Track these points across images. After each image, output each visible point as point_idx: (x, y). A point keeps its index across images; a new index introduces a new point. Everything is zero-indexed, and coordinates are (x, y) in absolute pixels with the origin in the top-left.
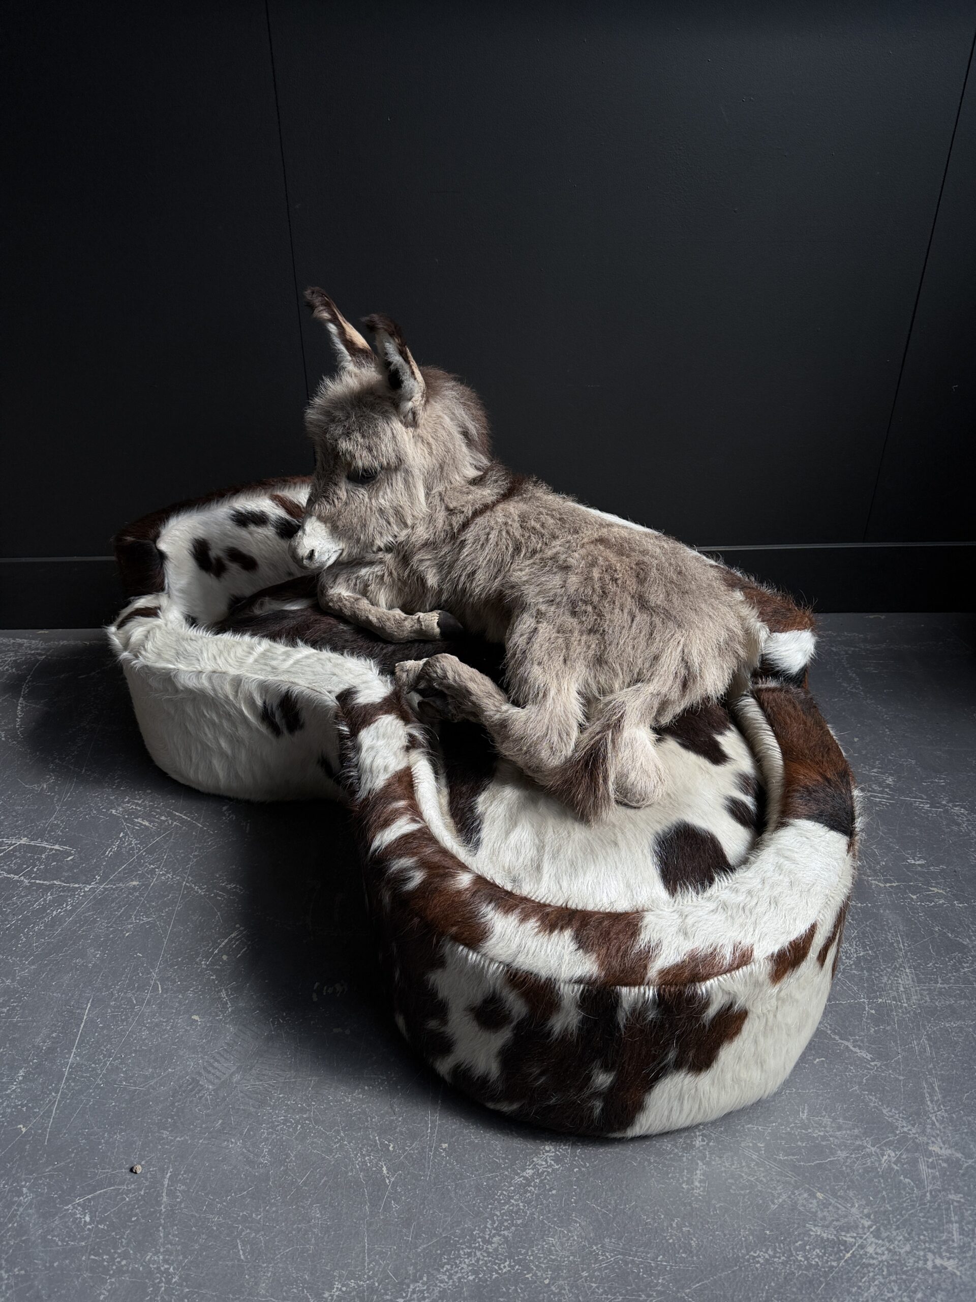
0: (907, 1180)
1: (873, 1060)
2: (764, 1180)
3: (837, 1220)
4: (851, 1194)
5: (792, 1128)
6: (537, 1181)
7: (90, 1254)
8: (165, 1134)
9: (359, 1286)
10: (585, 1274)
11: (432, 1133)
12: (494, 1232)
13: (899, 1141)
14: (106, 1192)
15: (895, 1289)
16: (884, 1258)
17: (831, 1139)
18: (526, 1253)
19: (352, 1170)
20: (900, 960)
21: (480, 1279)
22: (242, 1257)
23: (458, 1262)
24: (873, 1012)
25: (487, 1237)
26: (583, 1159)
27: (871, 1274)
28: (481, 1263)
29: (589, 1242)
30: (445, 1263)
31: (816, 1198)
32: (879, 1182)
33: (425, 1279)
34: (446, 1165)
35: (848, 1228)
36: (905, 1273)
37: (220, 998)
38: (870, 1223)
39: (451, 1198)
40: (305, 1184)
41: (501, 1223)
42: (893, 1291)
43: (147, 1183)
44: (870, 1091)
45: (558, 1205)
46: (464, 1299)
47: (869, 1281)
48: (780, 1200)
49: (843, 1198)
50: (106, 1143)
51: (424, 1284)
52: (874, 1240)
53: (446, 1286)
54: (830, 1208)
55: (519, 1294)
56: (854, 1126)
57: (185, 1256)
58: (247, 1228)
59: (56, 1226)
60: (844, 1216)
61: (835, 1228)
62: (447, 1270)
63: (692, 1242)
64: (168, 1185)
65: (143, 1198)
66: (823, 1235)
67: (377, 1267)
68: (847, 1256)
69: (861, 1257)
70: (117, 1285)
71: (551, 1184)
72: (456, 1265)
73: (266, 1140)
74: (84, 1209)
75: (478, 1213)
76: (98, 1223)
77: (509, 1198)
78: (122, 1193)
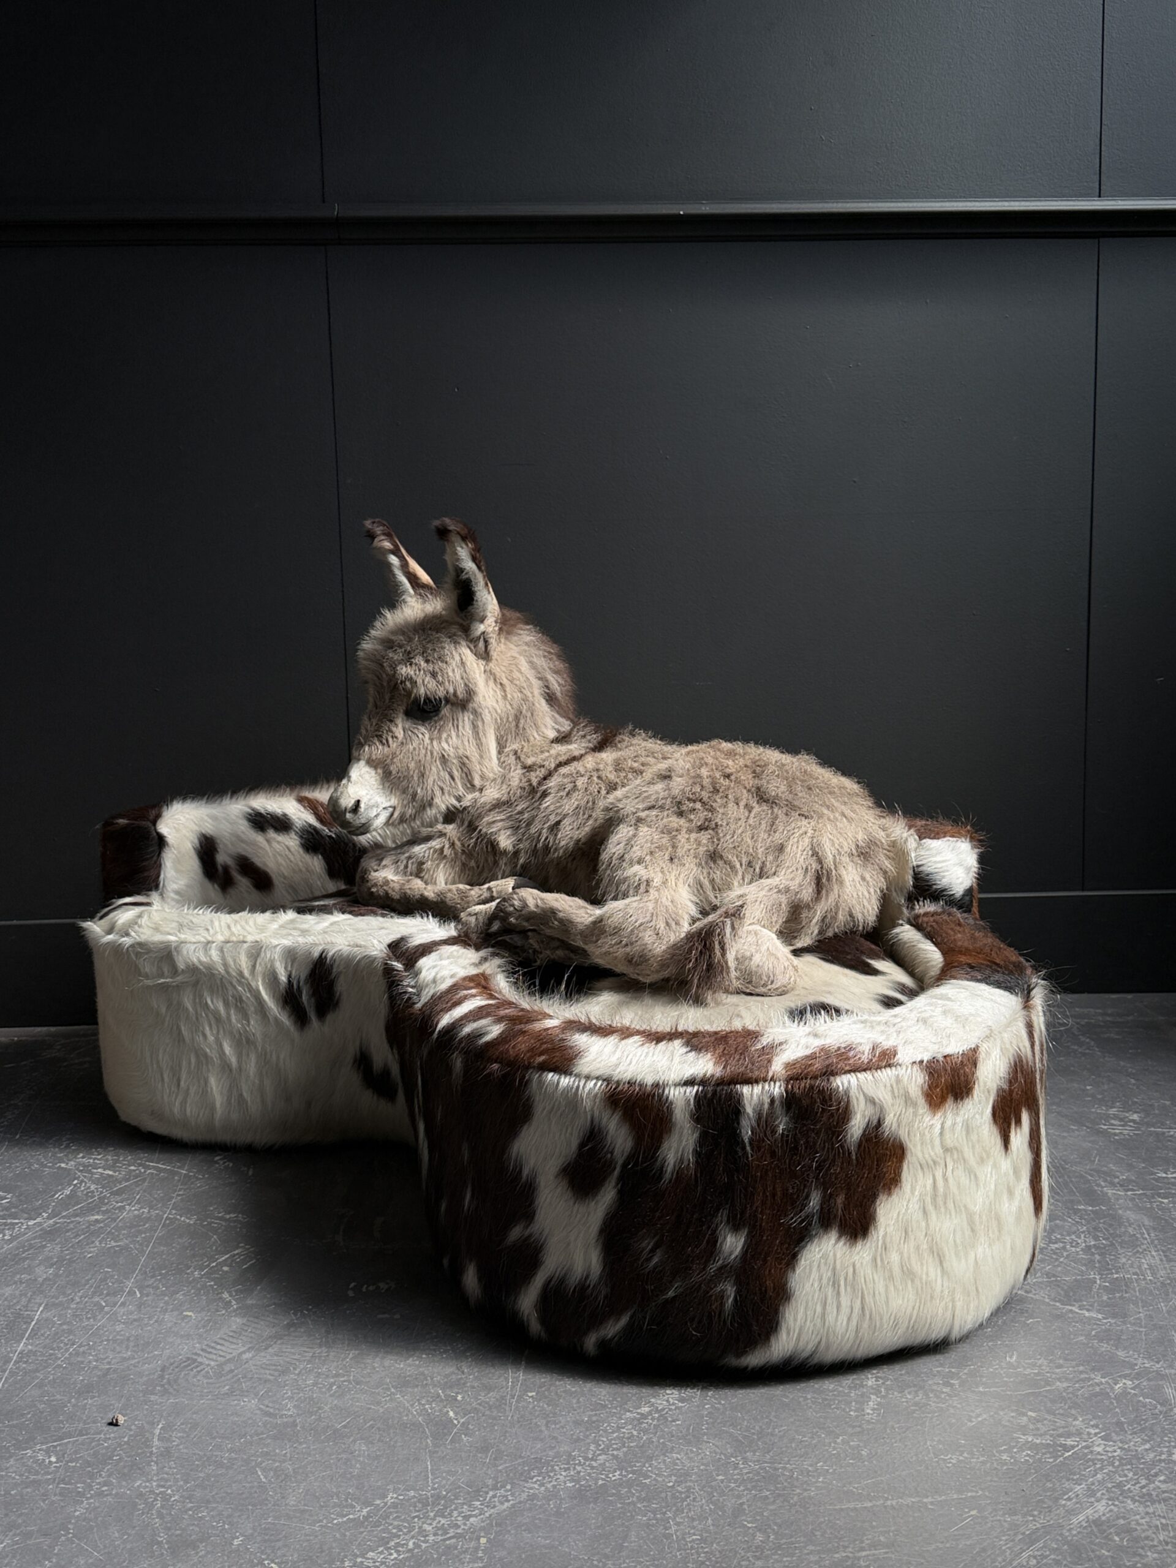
0: (1148, 1400)
1: (1104, 1318)
2: (959, 1406)
3: (1054, 1430)
4: (1073, 1412)
5: (996, 1369)
6: (657, 1415)
7: (58, 1484)
8: (153, 1398)
9: (421, 1495)
10: (720, 1477)
11: (513, 1387)
12: (598, 1452)
13: (1137, 1374)
14: (77, 1440)
15: (1130, 1475)
16: (1115, 1454)
17: (1048, 1375)
18: (644, 1466)
19: (407, 1415)
20: (1144, 1247)
21: (582, 1485)
22: (264, 1480)
23: (552, 1474)
24: (1107, 1284)
25: (590, 1456)
26: (716, 1399)
27: (1098, 1466)
28: (582, 1474)
29: (725, 1455)
30: (535, 1476)
31: (1027, 1416)
32: (1112, 1403)
33: (509, 1487)
34: (534, 1407)
35: (1069, 1435)
36: (1143, 1463)
37: (221, 1298)
38: (1097, 1431)
39: (541, 1431)
40: (345, 1427)
41: (608, 1447)
42: (1126, 1476)
43: (132, 1433)
44: (1101, 1341)
45: (684, 1431)
46: (561, 1499)
47: (1095, 1471)
48: (980, 1419)
49: (1062, 1415)
50: (74, 1406)
51: (507, 1491)
52: (1102, 1442)
53: (537, 1492)
54: (1045, 1422)
55: (634, 1494)
56: (1078, 1365)
57: (186, 1482)
58: (268, 1460)
59: (12, 1466)
60: (1063, 1427)
61: (1051, 1436)
62: (538, 1480)
63: (863, 1452)
64: (160, 1433)
65: (127, 1443)
66: (1035, 1440)
67: (444, 1482)
68: (1067, 1454)
69: (1086, 1455)
70: (97, 1504)
71: (675, 1417)
72: (550, 1476)
73: (291, 1398)
74: (48, 1453)
75: (578, 1440)
76: (68, 1462)
77: (619, 1428)
78: (99, 1440)
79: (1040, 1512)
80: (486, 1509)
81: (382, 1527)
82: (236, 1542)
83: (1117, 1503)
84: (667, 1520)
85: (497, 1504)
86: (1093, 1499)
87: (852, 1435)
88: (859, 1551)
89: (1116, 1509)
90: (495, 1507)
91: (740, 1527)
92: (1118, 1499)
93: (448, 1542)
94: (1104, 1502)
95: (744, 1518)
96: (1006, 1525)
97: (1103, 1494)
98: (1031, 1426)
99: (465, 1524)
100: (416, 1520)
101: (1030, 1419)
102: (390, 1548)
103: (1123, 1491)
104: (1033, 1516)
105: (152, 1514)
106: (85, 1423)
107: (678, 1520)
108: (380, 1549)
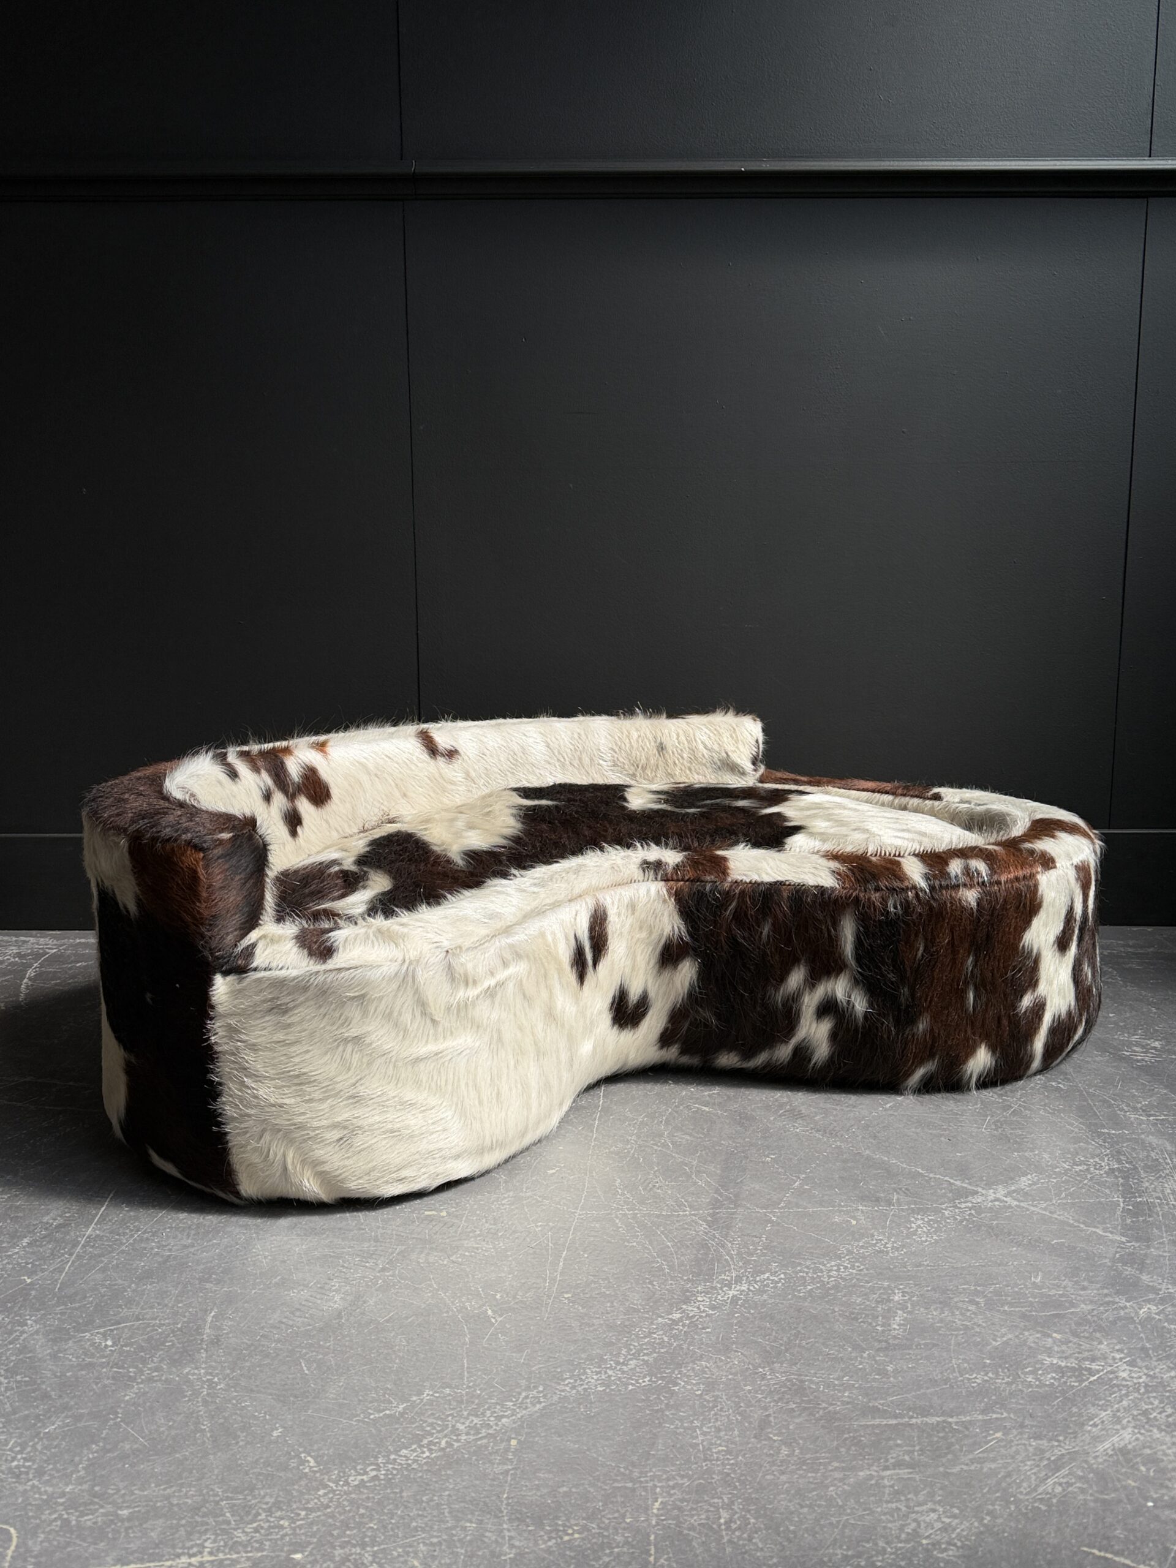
0: (1172, 1326)
1: (1128, 1242)
2: (984, 1324)
3: (1079, 1353)
4: (1098, 1335)
5: (1021, 1289)
7: (112, 1367)
8: (208, 1286)
9: (456, 1393)
10: (749, 1388)
11: (551, 1288)
12: (629, 1357)
13: (1162, 1299)
14: (133, 1325)
15: (1156, 1402)
16: (1141, 1380)
17: (1073, 1296)
18: (674, 1373)
19: (447, 1312)
21: (613, 1390)
23: (583, 1377)
24: (1131, 1207)
25: (622, 1361)
26: (745, 1308)
27: (1124, 1392)
28: (613, 1378)
29: (752, 1364)
30: (567, 1378)
31: (1052, 1337)
32: (1136, 1328)
33: (541, 1389)
34: (569, 1310)
35: (1093, 1359)
36: (1168, 1391)
38: (1122, 1355)
39: (575, 1333)
40: (387, 1321)
41: (639, 1352)
42: (1152, 1404)
43: (185, 1320)
44: (1125, 1264)
45: (714, 1339)
46: (591, 1403)
47: (1121, 1397)
48: (1005, 1339)
49: (1087, 1338)
50: (133, 1291)
51: (539, 1392)
52: (1128, 1368)
53: (568, 1394)
54: (1070, 1345)
55: (662, 1401)
56: (1103, 1288)
57: (233, 1371)
58: (312, 1352)
59: (70, 1348)
60: (1088, 1351)
61: (1077, 1359)
62: (569, 1383)
63: (889, 1368)
64: (212, 1321)
65: (180, 1330)
66: (1060, 1363)
67: (479, 1381)
68: (1092, 1379)
69: (1111, 1380)
70: (147, 1390)
71: (705, 1325)
72: (581, 1380)
73: (337, 1291)
74: (105, 1336)
75: (612, 1344)
76: (122, 1346)
77: (650, 1333)
78: (154, 1326)
79: (1066, 1438)
80: (518, 1410)
81: (417, 1424)
82: (275, 1434)
83: (1143, 1431)
84: (694, 1429)
85: (529, 1405)
86: (1118, 1427)
87: (878, 1350)
88: (884, 1470)
89: (1142, 1438)
90: (526, 1408)
91: (765, 1440)
92: (1143, 1427)
93: (479, 1443)
94: (1130, 1430)
95: (769, 1430)
96: (1031, 1449)
97: (1129, 1422)
98: (1056, 1348)
99: (497, 1425)
100: (450, 1418)
101: (1055, 1340)
102: (423, 1446)
103: (1149, 1419)
104: (1058, 1441)
105: (198, 1402)
106: (142, 1308)
107: (705, 1429)
108: (414, 1447)
